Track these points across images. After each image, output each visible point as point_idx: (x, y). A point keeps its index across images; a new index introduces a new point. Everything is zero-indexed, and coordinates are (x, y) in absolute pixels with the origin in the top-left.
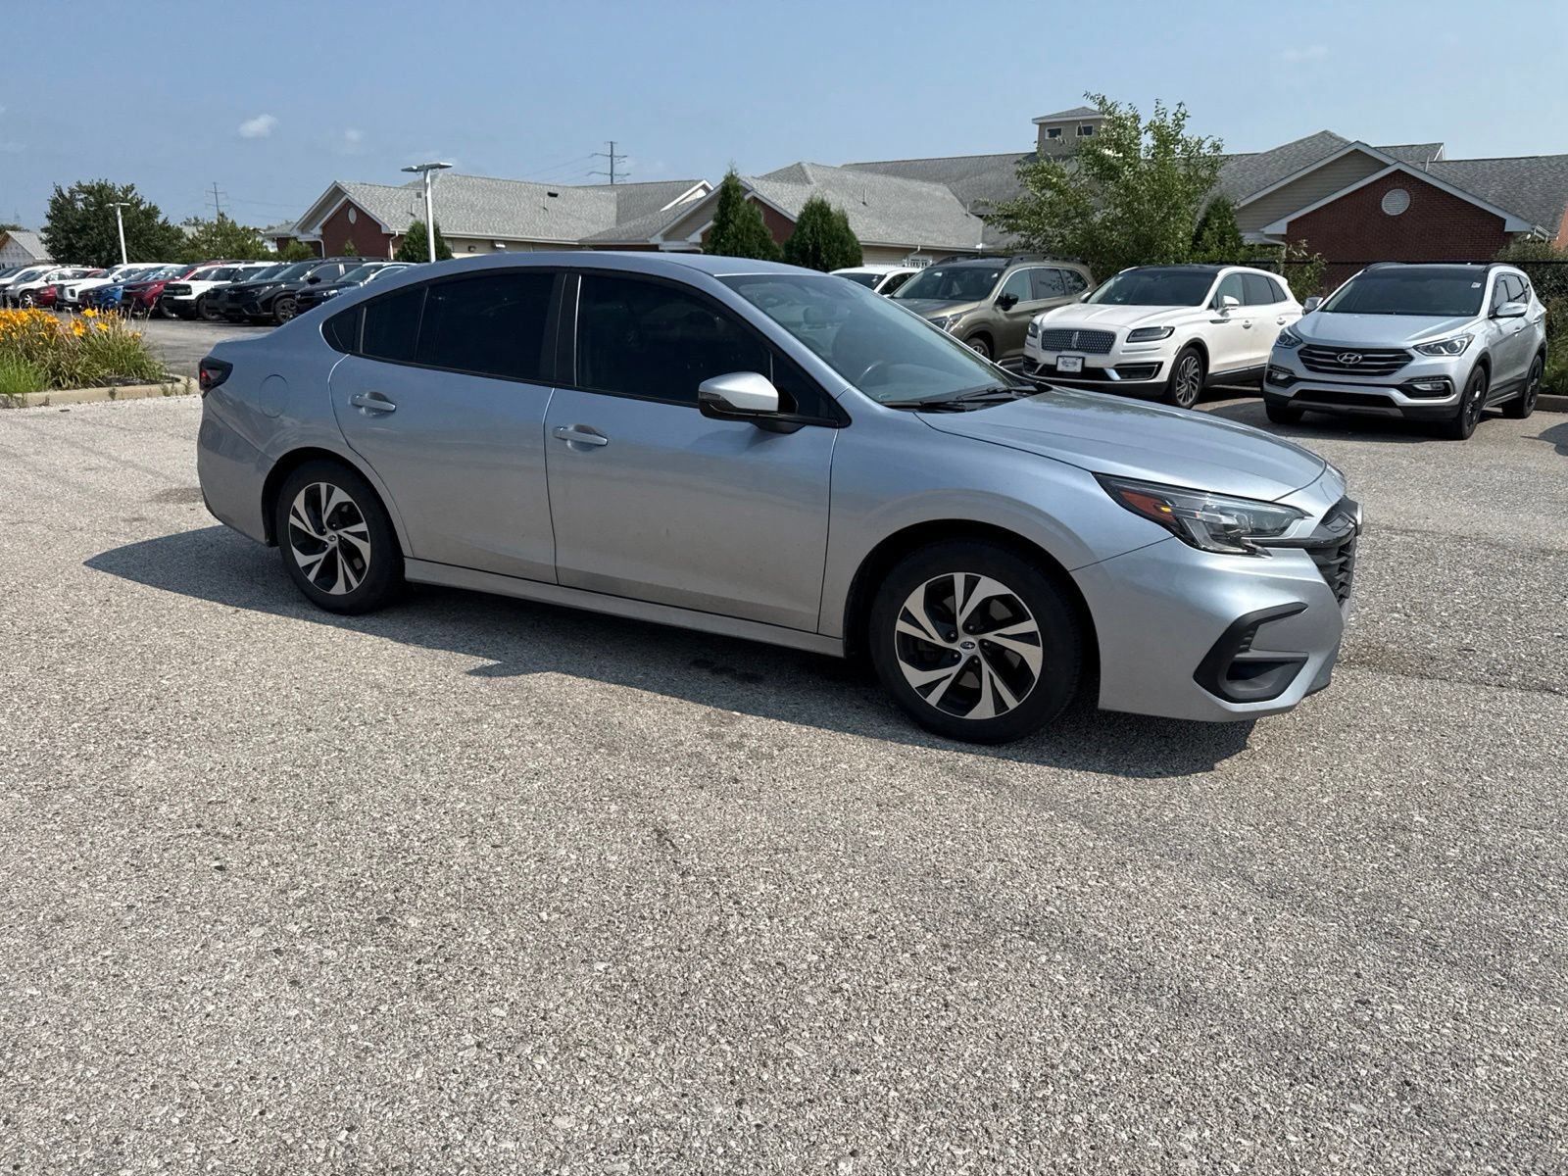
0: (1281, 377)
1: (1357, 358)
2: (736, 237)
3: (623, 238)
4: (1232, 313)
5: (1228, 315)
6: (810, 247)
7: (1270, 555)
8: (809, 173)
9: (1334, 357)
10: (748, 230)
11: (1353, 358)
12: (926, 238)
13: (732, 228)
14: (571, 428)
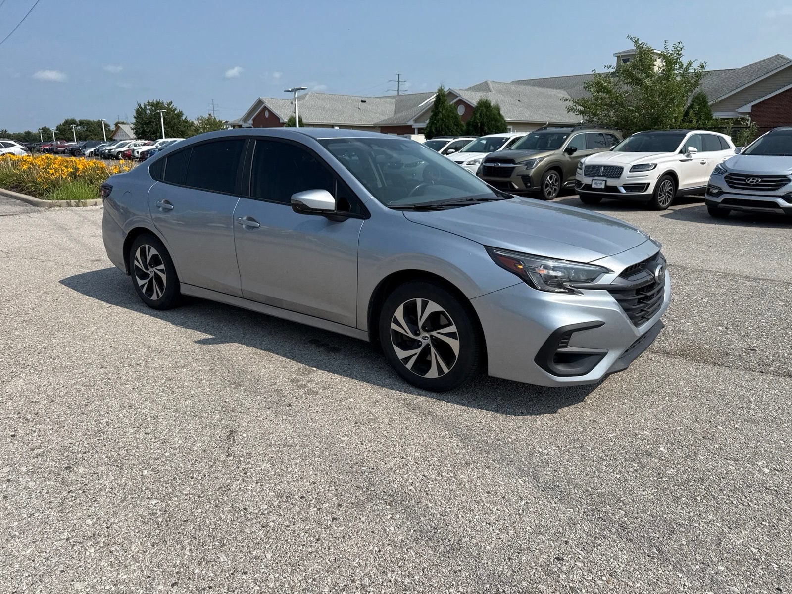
0: (715, 191)
1: (758, 181)
2: (442, 120)
3: (395, 122)
4: (693, 156)
5: (691, 157)
6: (479, 124)
7: (583, 294)
8: (491, 86)
9: (744, 180)
10: (449, 116)
11: (755, 181)
12: (551, 118)
13: (440, 116)
14: (245, 218)
